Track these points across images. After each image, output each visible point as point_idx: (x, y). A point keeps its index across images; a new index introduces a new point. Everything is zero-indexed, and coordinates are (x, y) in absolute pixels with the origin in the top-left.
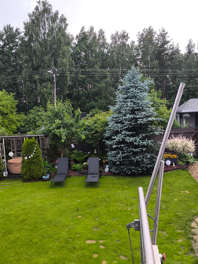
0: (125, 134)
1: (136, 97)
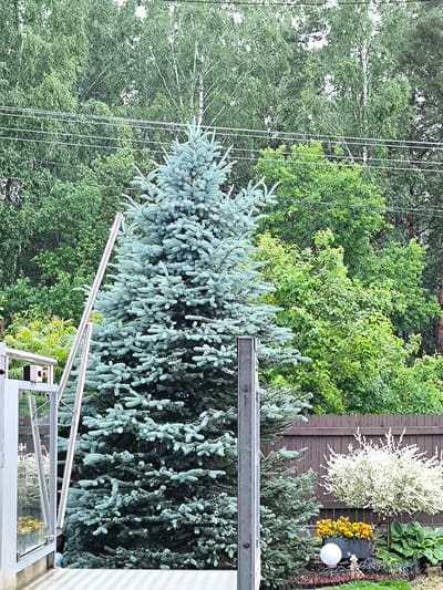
0: (139, 407)
1: (196, 256)
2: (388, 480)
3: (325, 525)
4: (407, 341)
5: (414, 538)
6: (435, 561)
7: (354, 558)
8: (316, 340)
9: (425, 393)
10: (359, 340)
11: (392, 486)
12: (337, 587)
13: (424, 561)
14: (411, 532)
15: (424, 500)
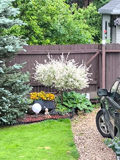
2: (62, 76)
3: (34, 95)
4: (71, 6)
5: (73, 99)
6: (81, 109)
7: (47, 109)
8: (31, 7)
9: (79, 30)
10: (50, 7)
11: (63, 78)
12: (39, 123)
13: (77, 109)
14: (71, 96)
15: (77, 84)
